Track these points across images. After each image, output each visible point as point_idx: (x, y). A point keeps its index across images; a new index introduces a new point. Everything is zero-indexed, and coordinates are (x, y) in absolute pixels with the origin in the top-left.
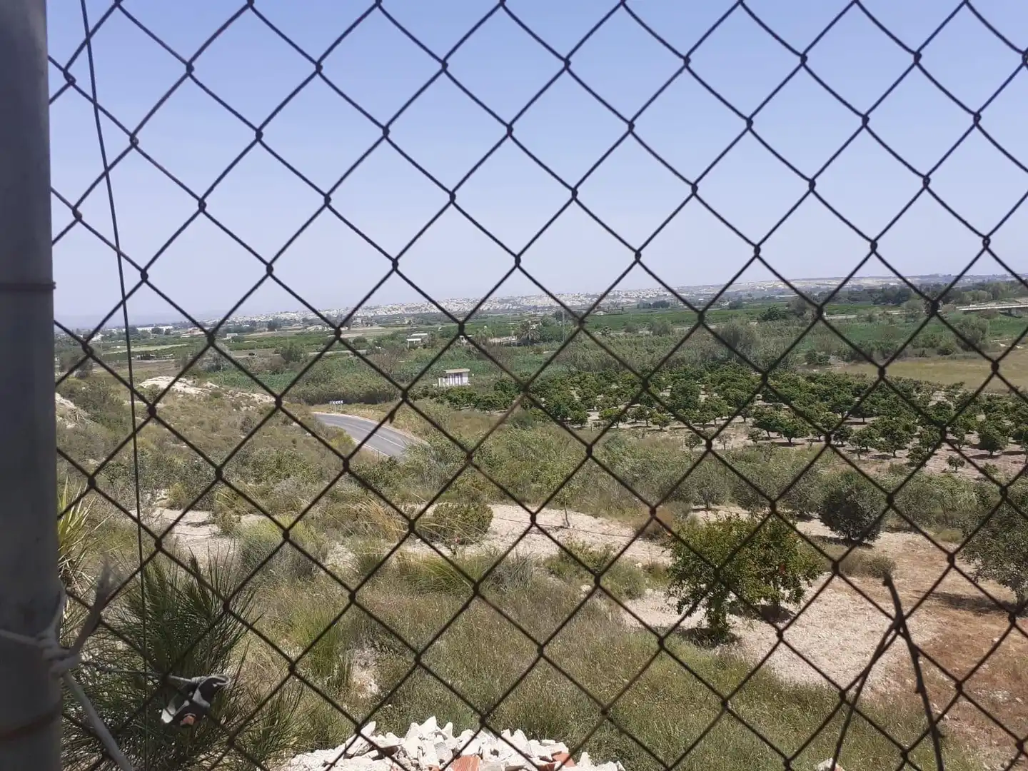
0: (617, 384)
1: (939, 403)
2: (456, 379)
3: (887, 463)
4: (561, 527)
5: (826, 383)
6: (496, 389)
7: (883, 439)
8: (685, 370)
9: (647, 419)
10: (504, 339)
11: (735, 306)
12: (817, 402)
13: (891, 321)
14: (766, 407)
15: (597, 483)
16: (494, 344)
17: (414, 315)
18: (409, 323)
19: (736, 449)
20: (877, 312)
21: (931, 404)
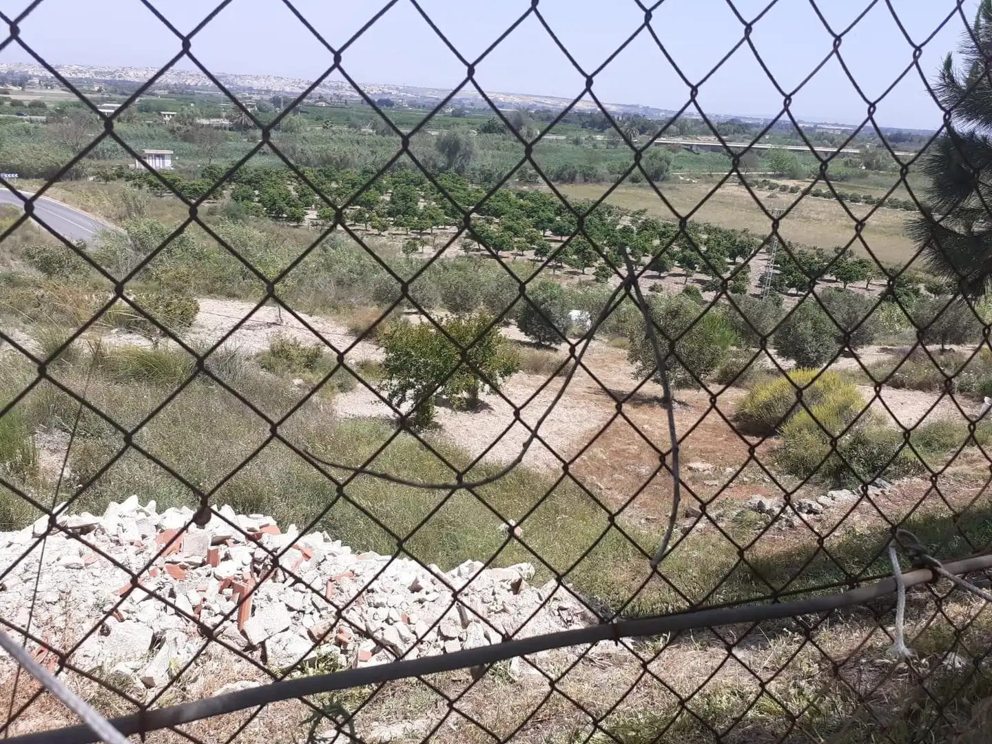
0: (337, 183)
1: (625, 227)
2: (157, 161)
3: (577, 279)
4: (274, 324)
5: (533, 201)
6: (203, 176)
7: (575, 257)
8: (406, 174)
9: (366, 222)
10: (214, 121)
11: (458, 114)
12: (524, 218)
13: (595, 146)
14: (479, 219)
15: (313, 282)
16: (203, 126)
17: (105, 82)
18: (99, 91)
19: (449, 259)
20: (584, 136)
21: (619, 227)
